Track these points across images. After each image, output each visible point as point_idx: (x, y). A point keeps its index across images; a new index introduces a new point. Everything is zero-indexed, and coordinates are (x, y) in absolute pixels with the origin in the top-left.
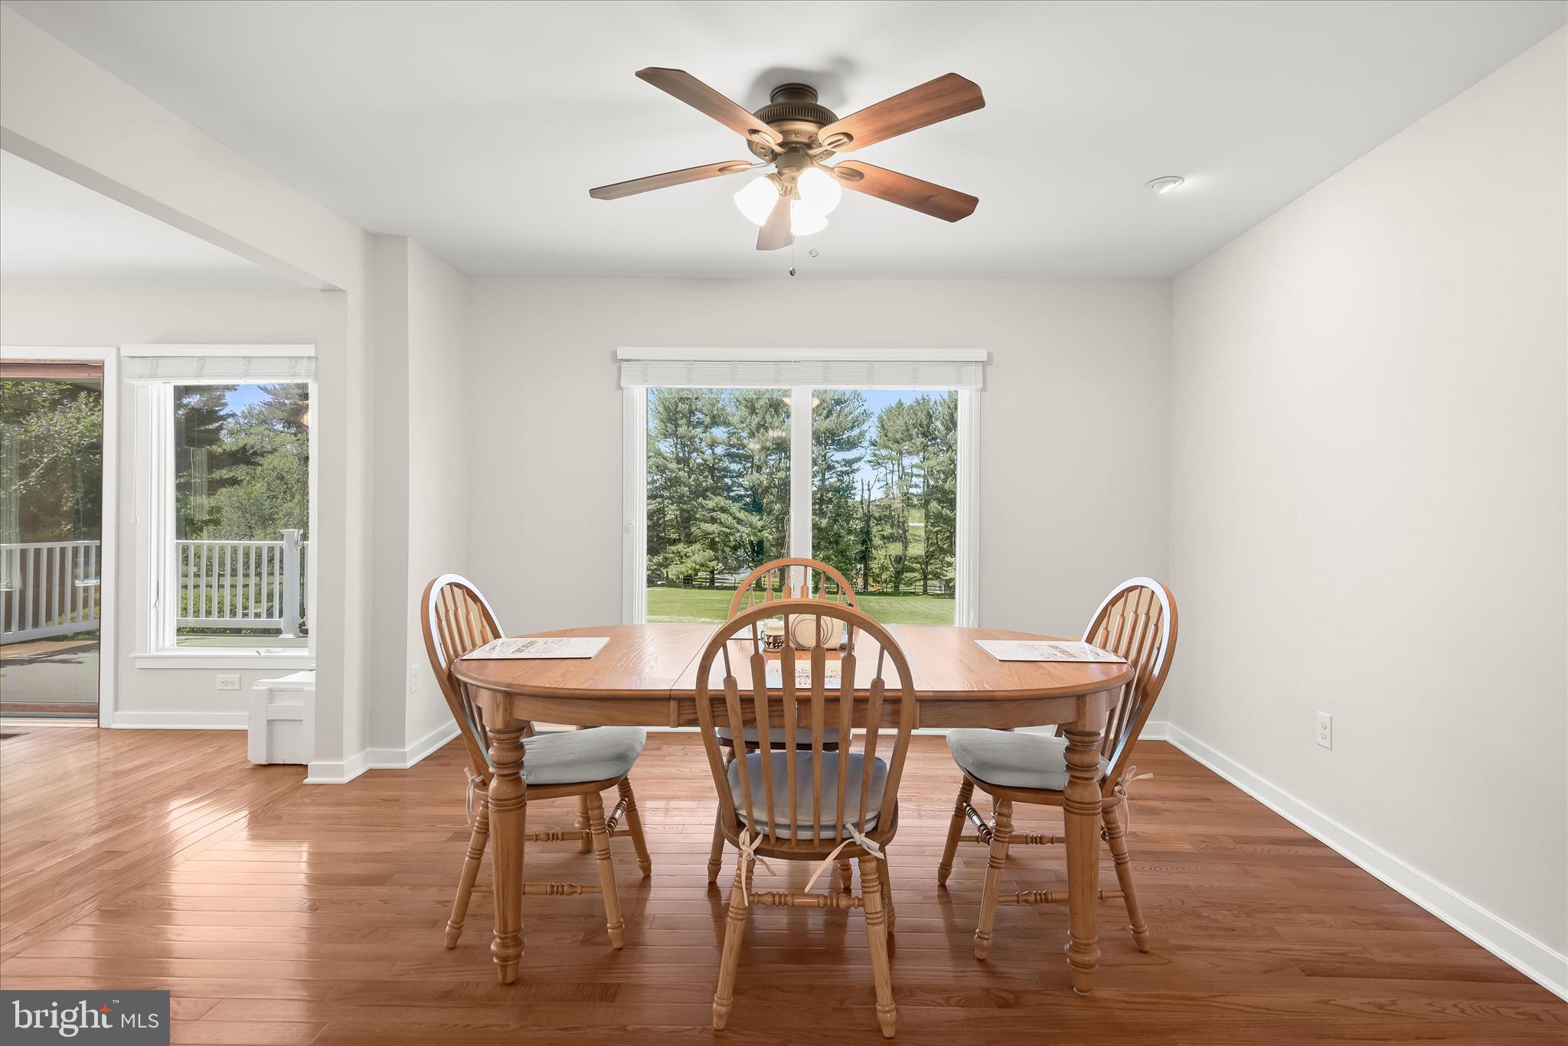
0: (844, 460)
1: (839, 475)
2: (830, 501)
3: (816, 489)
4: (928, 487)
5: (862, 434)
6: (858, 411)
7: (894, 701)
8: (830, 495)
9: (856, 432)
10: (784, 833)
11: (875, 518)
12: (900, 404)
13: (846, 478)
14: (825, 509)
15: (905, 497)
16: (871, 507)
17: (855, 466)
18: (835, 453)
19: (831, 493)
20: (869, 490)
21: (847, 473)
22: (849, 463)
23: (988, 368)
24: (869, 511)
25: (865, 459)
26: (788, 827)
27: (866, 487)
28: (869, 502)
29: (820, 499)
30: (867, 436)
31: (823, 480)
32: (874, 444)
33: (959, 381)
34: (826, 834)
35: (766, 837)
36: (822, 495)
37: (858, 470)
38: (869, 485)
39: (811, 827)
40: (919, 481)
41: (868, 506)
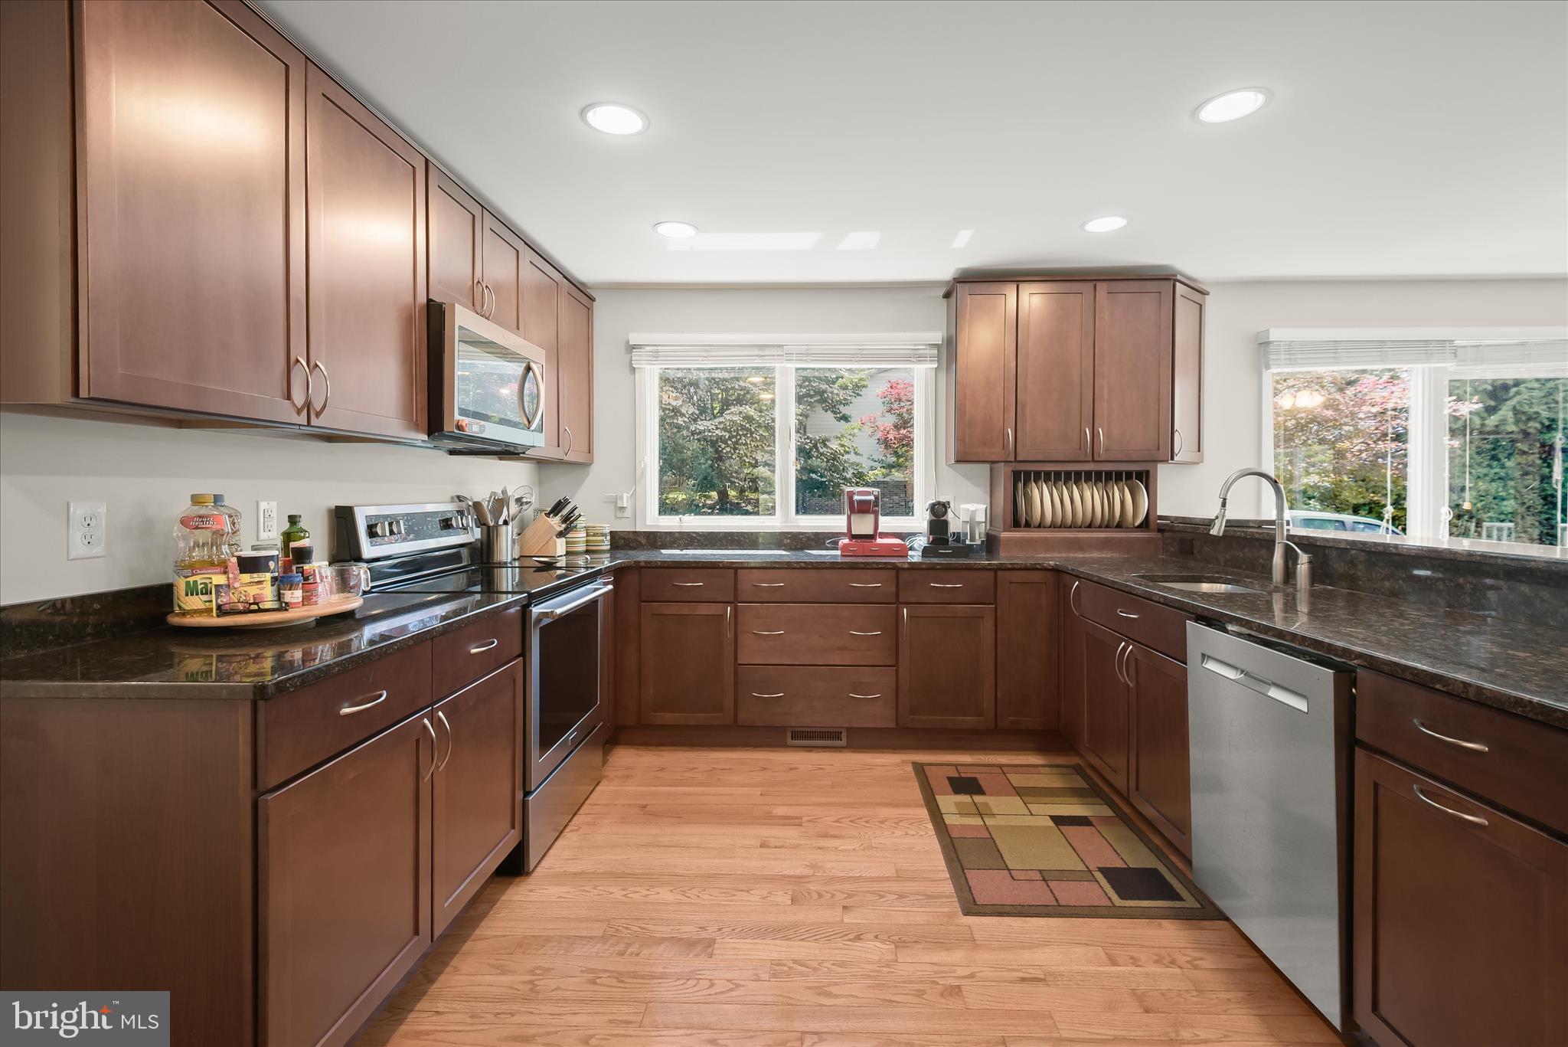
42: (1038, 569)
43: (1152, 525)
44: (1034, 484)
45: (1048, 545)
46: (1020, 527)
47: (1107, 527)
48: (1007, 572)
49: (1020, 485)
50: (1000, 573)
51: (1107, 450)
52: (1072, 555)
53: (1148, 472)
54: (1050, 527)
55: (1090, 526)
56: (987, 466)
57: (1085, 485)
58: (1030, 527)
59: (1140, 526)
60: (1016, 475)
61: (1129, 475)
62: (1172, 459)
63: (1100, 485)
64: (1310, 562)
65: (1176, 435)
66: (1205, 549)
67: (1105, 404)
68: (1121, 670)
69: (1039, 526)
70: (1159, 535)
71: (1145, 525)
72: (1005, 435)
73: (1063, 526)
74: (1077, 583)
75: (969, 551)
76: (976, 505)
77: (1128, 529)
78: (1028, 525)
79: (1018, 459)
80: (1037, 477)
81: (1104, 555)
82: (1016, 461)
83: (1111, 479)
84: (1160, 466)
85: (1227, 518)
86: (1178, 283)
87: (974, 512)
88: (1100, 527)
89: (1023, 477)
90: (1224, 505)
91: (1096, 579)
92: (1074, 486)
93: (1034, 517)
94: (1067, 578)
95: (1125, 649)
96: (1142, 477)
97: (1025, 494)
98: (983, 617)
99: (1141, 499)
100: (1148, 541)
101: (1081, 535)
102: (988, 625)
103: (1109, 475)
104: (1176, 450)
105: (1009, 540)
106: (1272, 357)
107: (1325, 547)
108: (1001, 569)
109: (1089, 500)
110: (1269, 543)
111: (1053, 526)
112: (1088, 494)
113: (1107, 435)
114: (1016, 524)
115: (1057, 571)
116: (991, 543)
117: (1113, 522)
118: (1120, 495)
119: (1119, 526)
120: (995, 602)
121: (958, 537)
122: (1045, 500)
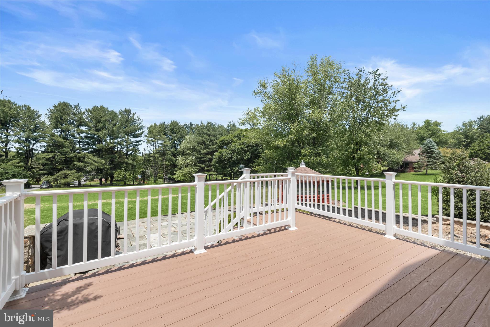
0: (136, 141)
5: (142, 133)
6: (140, 125)
9: (140, 132)
12: (155, 124)
13: (136, 147)
17: (140, 143)
18: (132, 138)
20: (145, 151)
21: (137, 145)
22: (137, 142)
25: (143, 141)
27: (144, 150)
30: (144, 133)
32: (146, 136)
37: (141, 144)
38: (145, 149)
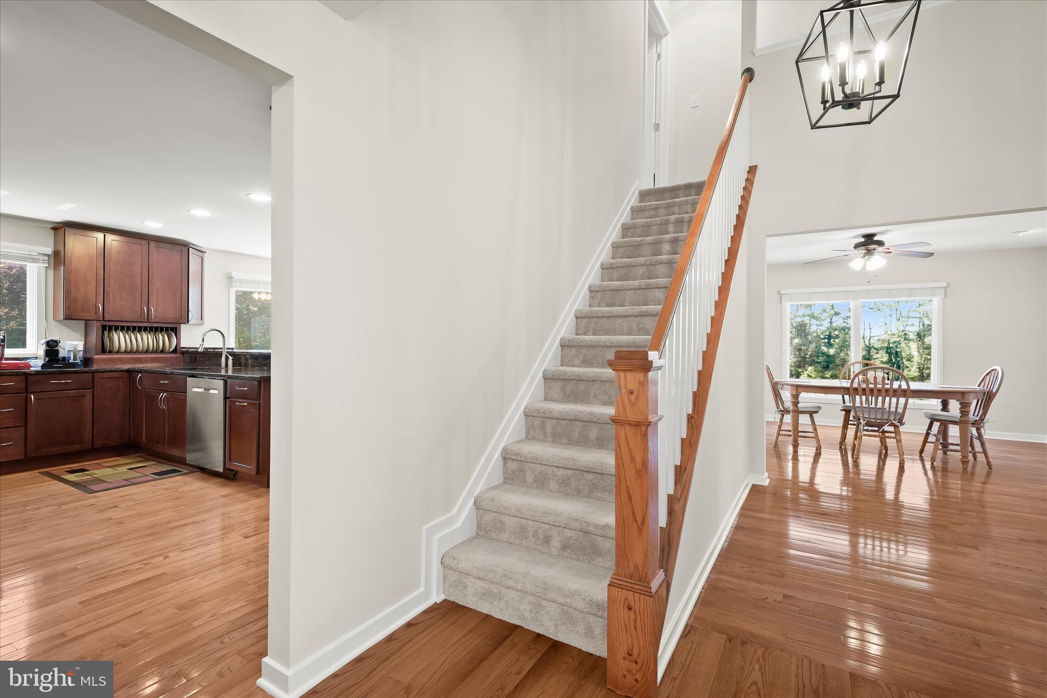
1: (845, 319)
2: (837, 336)
3: (826, 329)
4: (923, 326)
7: (905, 391)
8: (837, 333)
10: (873, 420)
11: (875, 349)
14: (833, 343)
15: (903, 333)
16: (871, 341)
19: (837, 331)
23: (948, 289)
24: (870, 344)
26: (874, 419)
28: (870, 337)
29: (829, 336)
31: (831, 323)
33: (933, 295)
34: (884, 421)
35: (867, 421)
36: (830, 333)
39: (880, 419)
40: (916, 321)
41: (870, 340)
42: (118, 371)
43: (178, 351)
44: (114, 332)
45: (123, 361)
46: (106, 353)
47: (156, 352)
48: (100, 374)
49: (106, 333)
50: (95, 374)
51: (155, 317)
52: (137, 366)
53: (176, 328)
54: (124, 352)
55: (147, 352)
56: (83, 323)
57: (144, 333)
58: (112, 353)
59: (172, 352)
60: (104, 328)
61: (167, 329)
62: (188, 322)
63: (152, 333)
64: (233, 360)
65: (190, 312)
66: (201, 359)
67: (154, 297)
68: (161, 404)
69: (118, 352)
70: (182, 355)
71: (175, 351)
72: (97, 307)
73: (131, 352)
74: (140, 375)
75: (74, 365)
76: (77, 342)
77: (166, 353)
78: (110, 352)
79: (105, 319)
80: (116, 328)
81: (154, 365)
82: (103, 320)
83: (158, 331)
84: (182, 325)
85: (204, 346)
86: (190, 248)
87: (76, 345)
88: (152, 352)
89: (108, 328)
90: (203, 341)
91: (150, 371)
92: (120, 332)
93: (114, 349)
94: (134, 373)
95: (162, 396)
96: (173, 330)
97: (109, 337)
98: (85, 396)
99: (173, 340)
100: (176, 358)
101: (141, 356)
102: (88, 399)
103: (156, 329)
104: (190, 319)
105: (99, 359)
106: (233, 283)
107: (240, 355)
108: (96, 372)
109: (146, 340)
110: (220, 354)
111: (126, 352)
112: (145, 337)
113: (156, 311)
114: (104, 351)
115: (129, 371)
116: (87, 361)
117: (159, 349)
118: (163, 339)
119: (162, 352)
120: (93, 387)
121: (64, 359)
122: (120, 340)
